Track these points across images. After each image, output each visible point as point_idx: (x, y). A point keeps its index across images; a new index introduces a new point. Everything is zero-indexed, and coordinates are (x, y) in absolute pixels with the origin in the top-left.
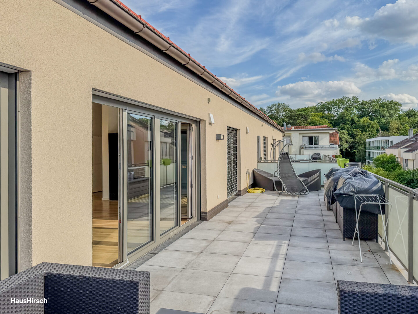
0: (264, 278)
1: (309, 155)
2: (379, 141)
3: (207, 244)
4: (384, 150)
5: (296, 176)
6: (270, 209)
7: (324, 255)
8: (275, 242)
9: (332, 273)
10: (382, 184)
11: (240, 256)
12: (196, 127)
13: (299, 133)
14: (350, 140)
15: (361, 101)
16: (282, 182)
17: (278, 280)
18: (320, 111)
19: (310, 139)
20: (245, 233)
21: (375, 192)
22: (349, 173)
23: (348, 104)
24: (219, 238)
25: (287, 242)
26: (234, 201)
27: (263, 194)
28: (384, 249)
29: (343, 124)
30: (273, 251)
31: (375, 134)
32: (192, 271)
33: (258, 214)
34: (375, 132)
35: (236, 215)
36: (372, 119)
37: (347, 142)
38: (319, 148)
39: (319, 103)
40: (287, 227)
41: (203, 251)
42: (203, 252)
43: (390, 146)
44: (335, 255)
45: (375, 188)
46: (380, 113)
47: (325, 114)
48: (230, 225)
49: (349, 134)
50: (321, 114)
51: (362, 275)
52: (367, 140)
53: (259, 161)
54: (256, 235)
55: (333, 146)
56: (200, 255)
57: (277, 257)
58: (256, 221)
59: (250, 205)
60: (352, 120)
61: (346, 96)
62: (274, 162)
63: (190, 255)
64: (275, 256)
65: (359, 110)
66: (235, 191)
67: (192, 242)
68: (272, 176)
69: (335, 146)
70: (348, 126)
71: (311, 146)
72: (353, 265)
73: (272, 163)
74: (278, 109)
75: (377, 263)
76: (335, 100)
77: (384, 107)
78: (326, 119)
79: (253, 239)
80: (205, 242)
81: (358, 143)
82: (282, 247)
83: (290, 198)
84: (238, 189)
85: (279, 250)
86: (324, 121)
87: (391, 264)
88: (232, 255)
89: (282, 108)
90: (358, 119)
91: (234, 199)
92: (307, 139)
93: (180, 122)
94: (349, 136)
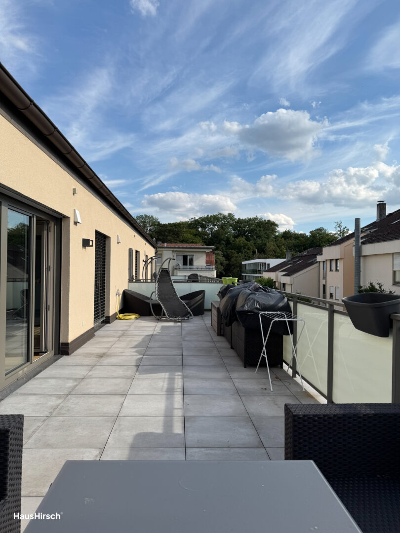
0: (162, 419)
1: (185, 276)
2: (256, 264)
3: (75, 384)
4: (260, 273)
5: (177, 297)
6: (151, 337)
7: (227, 385)
8: (167, 375)
9: (243, 406)
10: (288, 300)
11: (124, 395)
12: (55, 226)
13: (173, 251)
14: (225, 262)
15: (237, 218)
16: (162, 305)
17: (181, 419)
18: (193, 228)
19: (185, 258)
20: (125, 367)
21: (281, 309)
22: (250, 289)
23: (223, 222)
24: (90, 375)
25: (180, 373)
26: (100, 330)
27: (137, 321)
28: (291, 376)
29: (217, 244)
30: (166, 386)
31: (251, 256)
32: (61, 418)
33: (136, 343)
34: (251, 253)
35: (108, 346)
36: (248, 239)
37: (222, 264)
38: (195, 269)
39: (192, 218)
40: (176, 357)
41: (70, 392)
42: (72, 393)
43: (266, 269)
44: (239, 384)
45: (281, 305)
46: (256, 233)
47: (198, 231)
48: (103, 359)
49: (224, 256)
50: (194, 231)
51: (276, 405)
52: (243, 263)
53: (131, 280)
54: (140, 368)
55: (209, 267)
56: (68, 398)
57: (173, 392)
58: (136, 352)
59: (124, 333)
60: (228, 239)
61: (222, 212)
62: (146, 282)
63: (54, 398)
64: (170, 391)
65: (235, 228)
66: (101, 317)
67: (53, 382)
68: (148, 298)
69: (211, 267)
70: (223, 246)
71: (185, 266)
72: (263, 395)
73: (143, 282)
74: (145, 222)
75: (289, 391)
76: (210, 216)
77: (260, 227)
78: (200, 237)
79: (137, 373)
80: (71, 381)
81: (233, 265)
82: (176, 380)
83: (172, 324)
84: (106, 315)
85: (174, 383)
86: (198, 239)
87: (304, 390)
88: (113, 394)
89: (149, 221)
90: (233, 239)
91: (101, 327)
92: (181, 258)
93: (35, 216)
94: (223, 258)
